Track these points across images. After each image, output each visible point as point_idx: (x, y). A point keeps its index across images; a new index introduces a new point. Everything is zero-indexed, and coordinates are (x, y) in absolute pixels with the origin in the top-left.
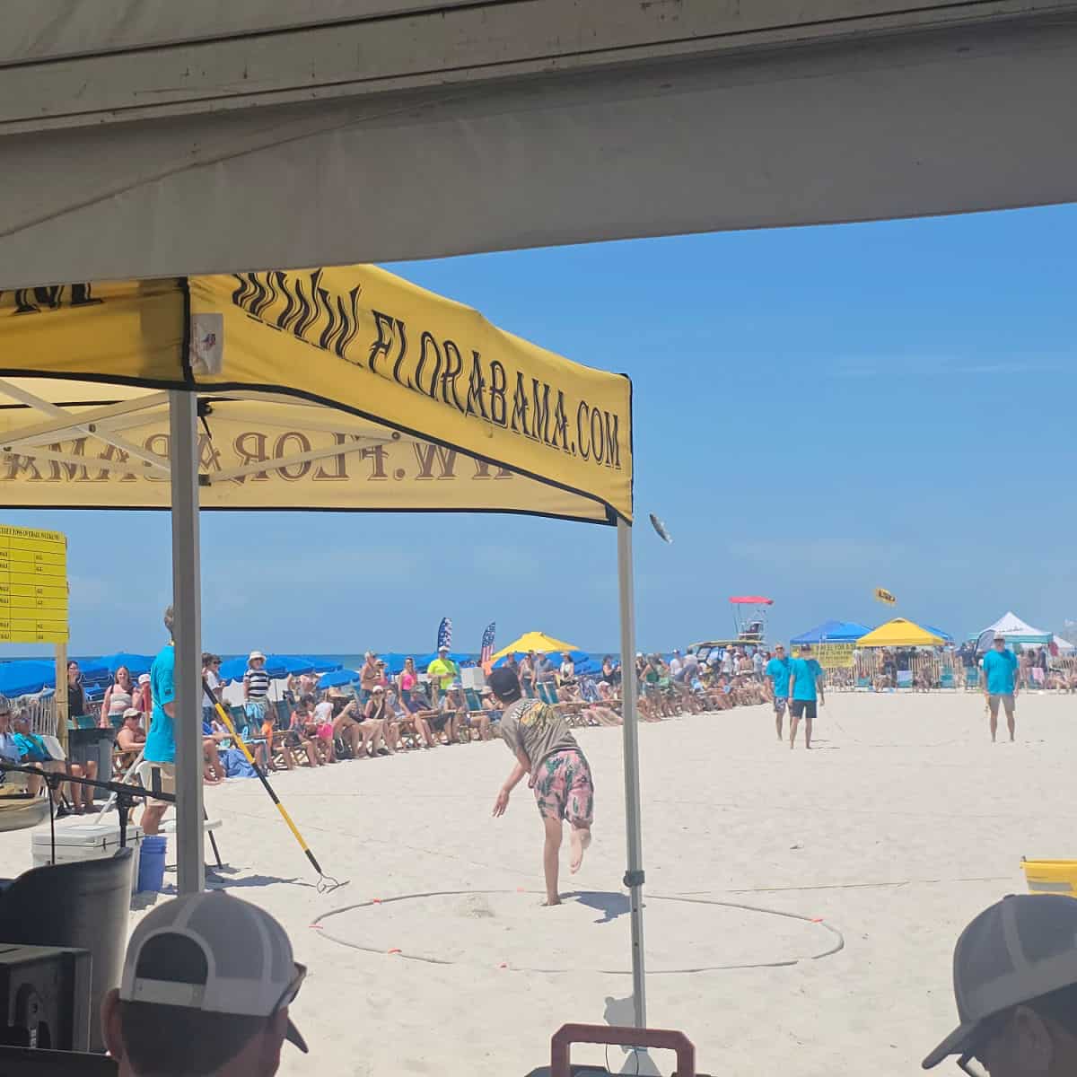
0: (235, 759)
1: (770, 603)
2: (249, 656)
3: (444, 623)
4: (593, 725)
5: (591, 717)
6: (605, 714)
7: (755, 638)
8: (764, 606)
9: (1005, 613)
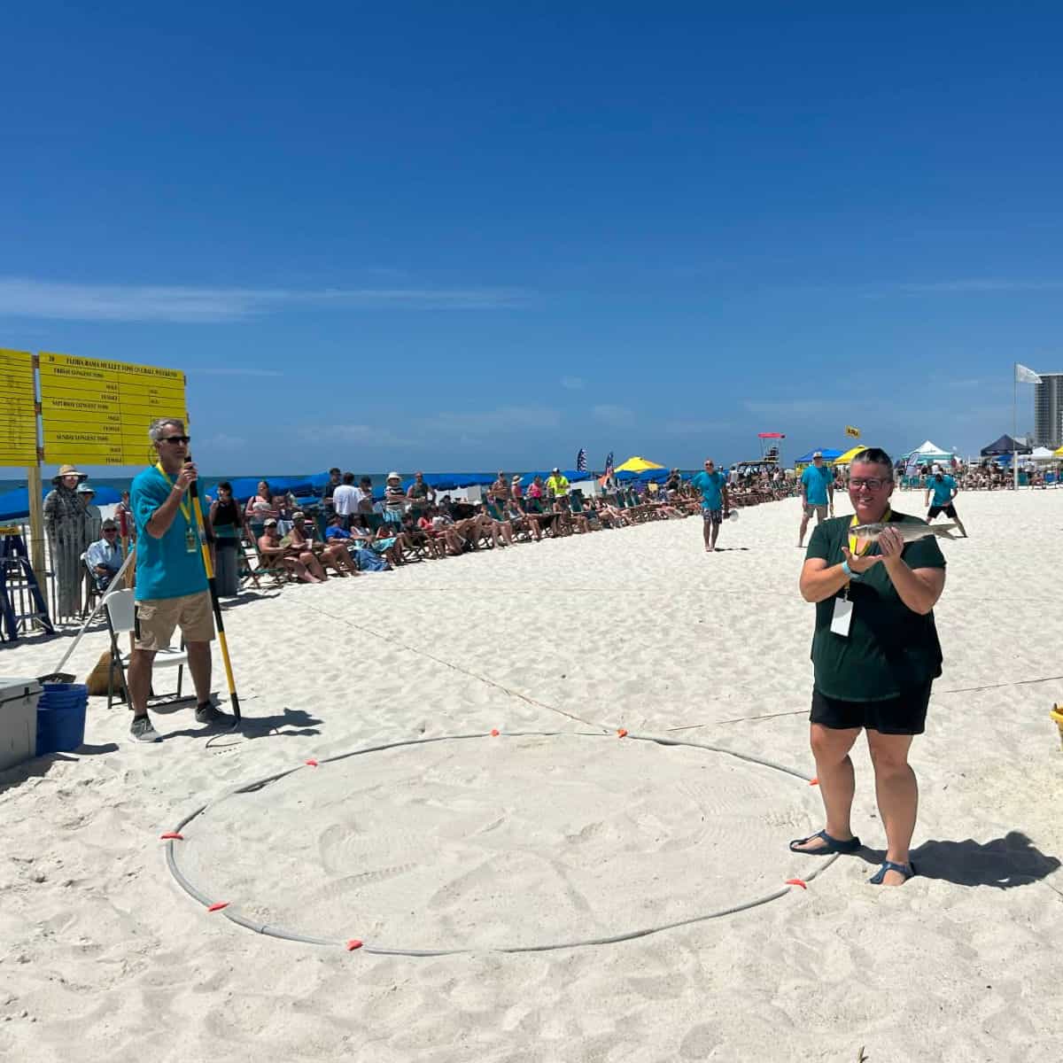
0: (365, 557)
1: (783, 437)
2: (388, 475)
3: (581, 452)
4: (664, 519)
5: (663, 513)
6: (672, 511)
7: (774, 459)
8: (779, 439)
9: (924, 442)
